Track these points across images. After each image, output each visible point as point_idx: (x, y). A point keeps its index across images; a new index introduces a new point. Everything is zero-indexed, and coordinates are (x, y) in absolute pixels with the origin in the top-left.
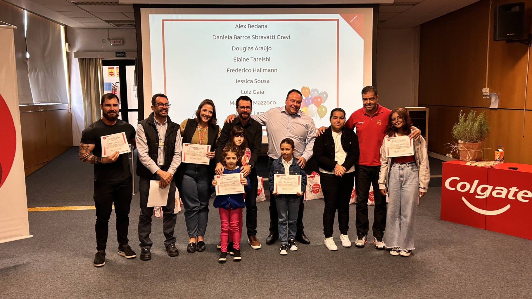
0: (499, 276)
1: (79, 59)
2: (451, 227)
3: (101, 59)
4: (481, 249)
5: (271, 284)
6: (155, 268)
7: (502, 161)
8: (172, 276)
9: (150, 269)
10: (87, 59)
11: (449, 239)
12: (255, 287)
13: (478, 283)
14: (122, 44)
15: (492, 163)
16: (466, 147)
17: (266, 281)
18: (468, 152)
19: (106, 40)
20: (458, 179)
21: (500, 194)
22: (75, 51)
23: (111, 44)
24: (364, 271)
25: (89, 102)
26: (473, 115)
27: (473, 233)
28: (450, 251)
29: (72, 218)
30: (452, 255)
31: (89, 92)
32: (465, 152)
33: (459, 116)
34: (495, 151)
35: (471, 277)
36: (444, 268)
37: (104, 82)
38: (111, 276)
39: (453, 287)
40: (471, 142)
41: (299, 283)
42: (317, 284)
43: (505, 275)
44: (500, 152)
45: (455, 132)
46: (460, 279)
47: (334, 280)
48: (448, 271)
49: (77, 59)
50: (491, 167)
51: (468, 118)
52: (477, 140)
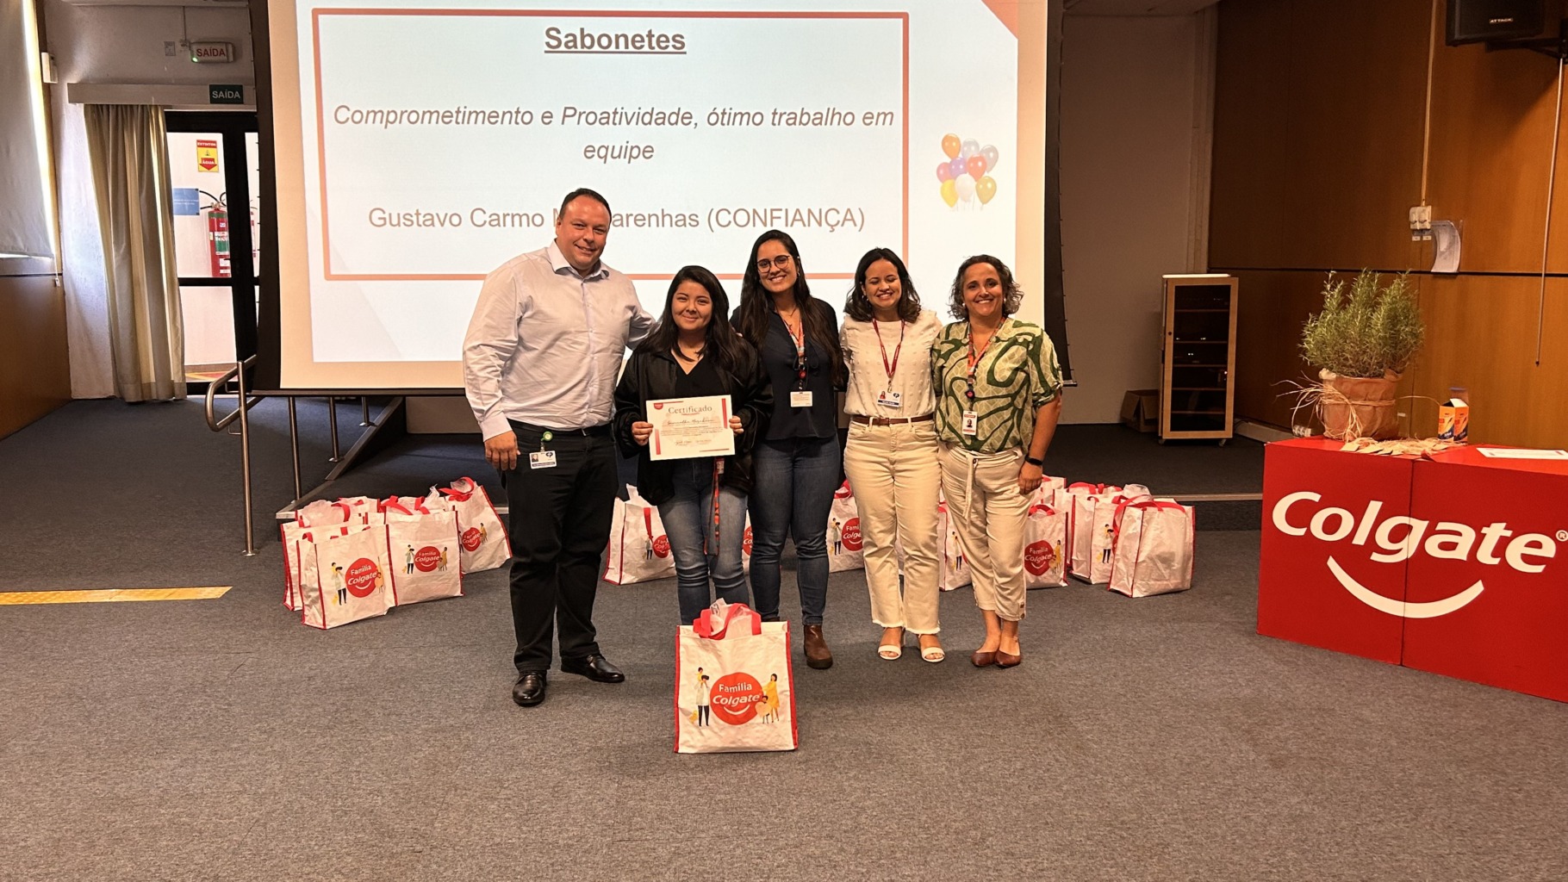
0: (1436, 817)
1: (86, 106)
2: (1291, 659)
3: (162, 110)
4: (1381, 730)
5: (654, 849)
6: (263, 793)
7: (1460, 439)
8: (315, 822)
9: (244, 799)
10: (115, 110)
11: (1280, 696)
12: (597, 859)
13: (1362, 844)
14: (231, 59)
15: (1429, 446)
16: (1344, 394)
17: (636, 838)
18: (1352, 409)
19: (178, 46)
20: (1316, 497)
21: (1451, 546)
22: (74, 81)
23: (195, 60)
24: (977, 803)
25: (122, 251)
26: (1372, 286)
27: (1360, 677)
28: (1277, 737)
29: (21, 631)
30: (1283, 749)
31: (122, 218)
32: (1341, 409)
33: (1325, 289)
34: (1441, 408)
35: (1340, 821)
36: (1252, 791)
37: (174, 186)
38: (104, 822)
39: (1274, 856)
40: (1361, 376)
41: (751, 845)
42: (813, 849)
43: (1454, 815)
44: (1458, 409)
45: (1309, 344)
46: (1302, 830)
47: (872, 834)
48: (1264, 802)
49: (80, 108)
50: (1425, 456)
51: (1354, 296)
52: (1382, 367)
